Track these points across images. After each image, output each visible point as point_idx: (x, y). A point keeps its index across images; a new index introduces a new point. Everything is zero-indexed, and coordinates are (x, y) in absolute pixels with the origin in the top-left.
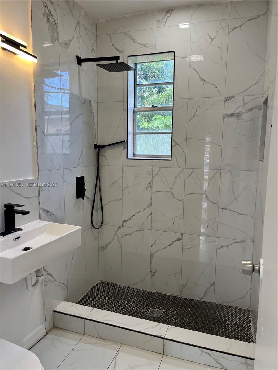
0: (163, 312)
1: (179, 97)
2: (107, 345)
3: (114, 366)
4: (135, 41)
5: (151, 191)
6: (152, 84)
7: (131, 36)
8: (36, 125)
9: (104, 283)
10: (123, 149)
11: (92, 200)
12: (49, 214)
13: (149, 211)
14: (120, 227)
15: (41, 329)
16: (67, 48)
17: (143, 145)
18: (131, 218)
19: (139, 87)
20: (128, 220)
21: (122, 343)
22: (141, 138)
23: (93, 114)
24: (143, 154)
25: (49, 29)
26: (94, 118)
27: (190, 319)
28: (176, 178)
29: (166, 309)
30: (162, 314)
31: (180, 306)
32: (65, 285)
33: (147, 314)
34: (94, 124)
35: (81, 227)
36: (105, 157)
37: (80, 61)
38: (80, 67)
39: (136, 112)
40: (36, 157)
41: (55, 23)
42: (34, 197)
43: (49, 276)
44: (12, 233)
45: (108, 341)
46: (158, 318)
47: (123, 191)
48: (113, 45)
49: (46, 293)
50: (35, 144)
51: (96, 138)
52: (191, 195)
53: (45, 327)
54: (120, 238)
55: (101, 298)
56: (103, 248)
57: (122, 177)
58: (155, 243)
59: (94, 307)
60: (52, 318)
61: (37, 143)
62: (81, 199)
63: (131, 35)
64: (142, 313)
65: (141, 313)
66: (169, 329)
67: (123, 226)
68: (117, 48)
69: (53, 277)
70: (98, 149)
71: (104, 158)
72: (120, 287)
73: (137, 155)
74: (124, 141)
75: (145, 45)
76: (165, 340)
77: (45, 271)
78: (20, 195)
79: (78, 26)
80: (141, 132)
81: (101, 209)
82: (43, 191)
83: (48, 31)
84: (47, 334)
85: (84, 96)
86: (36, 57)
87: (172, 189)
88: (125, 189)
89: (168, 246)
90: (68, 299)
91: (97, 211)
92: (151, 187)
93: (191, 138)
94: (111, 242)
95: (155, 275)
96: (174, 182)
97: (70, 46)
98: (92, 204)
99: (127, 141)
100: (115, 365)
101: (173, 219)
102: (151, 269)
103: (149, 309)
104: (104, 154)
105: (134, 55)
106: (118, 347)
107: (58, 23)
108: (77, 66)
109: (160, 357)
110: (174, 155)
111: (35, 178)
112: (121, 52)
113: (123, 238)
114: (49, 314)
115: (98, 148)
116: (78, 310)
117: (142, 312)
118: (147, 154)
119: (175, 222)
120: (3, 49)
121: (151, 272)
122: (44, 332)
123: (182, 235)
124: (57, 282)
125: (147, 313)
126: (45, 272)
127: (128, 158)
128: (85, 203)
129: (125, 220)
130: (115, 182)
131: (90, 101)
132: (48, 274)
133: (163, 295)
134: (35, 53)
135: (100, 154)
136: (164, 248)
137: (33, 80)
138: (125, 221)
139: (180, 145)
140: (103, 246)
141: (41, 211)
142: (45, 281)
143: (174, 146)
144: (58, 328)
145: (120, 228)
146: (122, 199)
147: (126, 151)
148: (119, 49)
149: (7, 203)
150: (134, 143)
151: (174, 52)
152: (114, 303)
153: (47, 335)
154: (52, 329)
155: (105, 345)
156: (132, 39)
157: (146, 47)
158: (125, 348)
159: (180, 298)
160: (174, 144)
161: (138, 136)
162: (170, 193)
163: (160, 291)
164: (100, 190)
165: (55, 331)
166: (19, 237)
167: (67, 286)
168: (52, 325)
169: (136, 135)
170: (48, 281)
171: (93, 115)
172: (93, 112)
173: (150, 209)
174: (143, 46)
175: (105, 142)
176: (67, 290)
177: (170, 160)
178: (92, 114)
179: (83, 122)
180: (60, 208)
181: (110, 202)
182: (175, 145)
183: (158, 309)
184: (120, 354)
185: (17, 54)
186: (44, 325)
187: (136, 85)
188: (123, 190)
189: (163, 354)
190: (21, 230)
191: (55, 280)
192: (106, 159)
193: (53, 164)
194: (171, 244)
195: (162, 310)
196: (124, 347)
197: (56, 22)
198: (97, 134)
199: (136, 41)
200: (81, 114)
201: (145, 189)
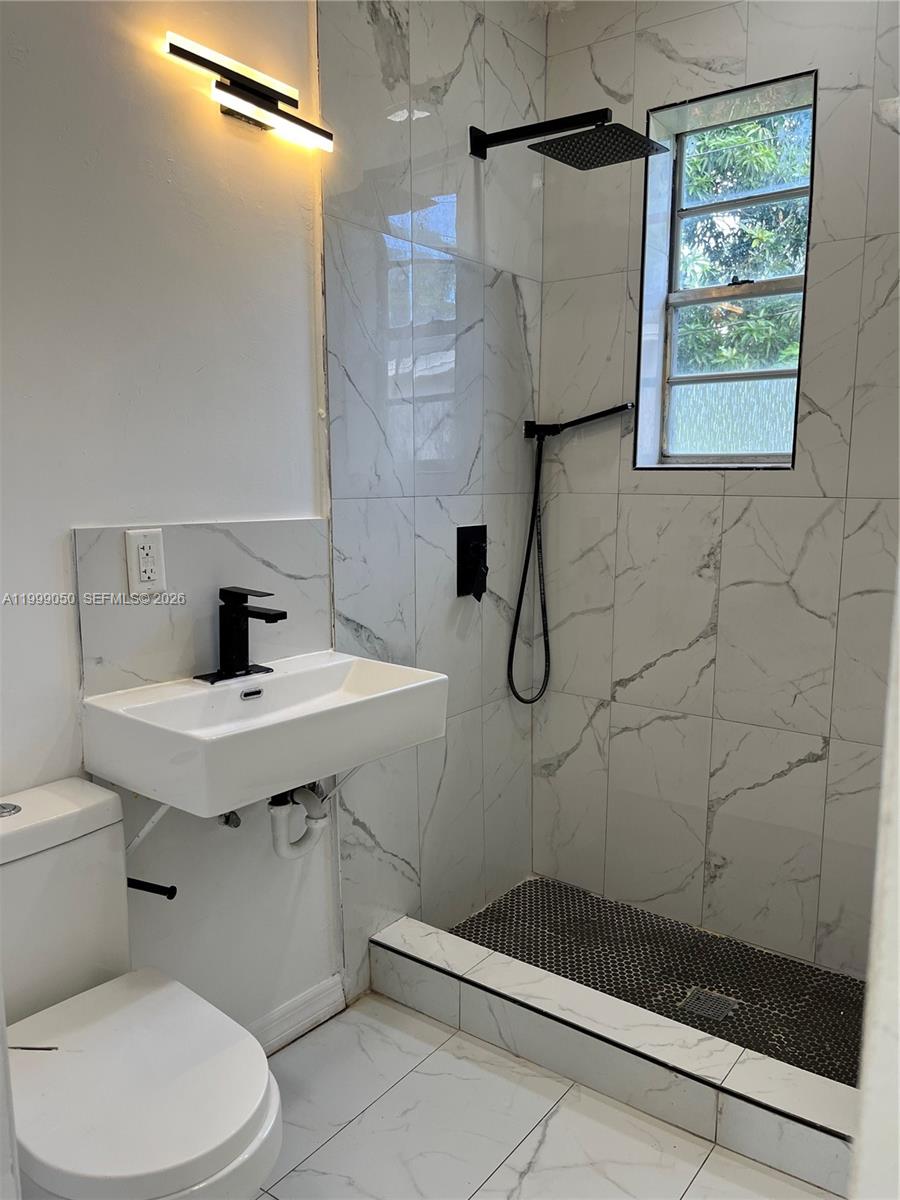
0: (737, 1007)
1: (830, 235)
2: (526, 1075)
3: (536, 1145)
4: (673, 55)
5: (717, 578)
6: (735, 201)
7: (660, 41)
8: (326, 351)
9: (547, 885)
10: (623, 436)
11: (515, 606)
12: (364, 634)
13: (706, 651)
14: (605, 703)
15: (329, 990)
16: (439, 102)
17: (695, 421)
18: (642, 671)
19: (687, 220)
20: (632, 679)
21: (576, 1080)
22: (688, 397)
23: (525, 320)
24: (694, 453)
25: (376, 45)
26: (530, 335)
27: (840, 1045)
28: (809, 532)
29: (752, 998)
30: (733, 1010)
31: (807, 997)
32: (413, 869)
33: (679, 1004)
34: (529, 355)
35: (446, 676)
36: (562, 464)
37: (481, 143)
38: (481, 164)
39: (676, 307)
40: (325, 451)
41: (398, 23)
42: (315, 576)
43: (357, 829)
44: (241, 675)
45: (531, 1065)
46: (717, 1023)
47: (617, 580)
48: (598, 80)
49: (347, 879)
50: (322, 411)
51: (533, 402)
52: (866, 596)
53: (343, 985)
54: (604, 740)
55: (530, 927)
56: (549, 769)
57: (616, 530)
58: (723, 766)
59: (496, 950)
60: (367, 961)
61: (328, 409)
62: (471, 597)
63: (660, 38)
64: (660, 997)
65: (656, 996)
66: (744, 1061)
67: (613, 698)
68: (612, 88)
69: (372, 836)
70: (538, 439)
71: (556, 467)
72: (600, 904)
73: (676, 457)
74: (624, 407)
75: (708, 63)
76: (722, 1096)
77: (346, 810)
78: (269, 565)
79: (479, 28)
80: (689, 375)
81: (543, 637)
82: (344, 560)
83: (374, 49)
84: (347, 1007)
85: (494, 260)
86: (329, 136)
87: (792, 574)
88: (625, 572)
89: (773, 779)
90: (420, 913)
91: (529, 643)
92: (717, 568)
93: (873, 386)
94: (574, 750)
95: (720, 877)
96: (803, 550)
97: (447, 94)
98: (513, 620)
99: (636, 406)
100: (541, 1143)
101: (792, 682)
102: (708, 853)
103: (690, 987)
104: (556, 455)
105: (667, 104)
106: (561, 1087)
107: (407, 23)
108: (471, 160)
109: (703, 1148)
110: (804, 450)
111: (319, 518)
112: (624, 99)
113: (614, 739)
114: (356, 951)
115: (538, 433)
116: (443, 949)
117: (662, 994)
118: (707, 452)
119: (801, 693)
120: (228, 112)
121: (707, 863)
122: (336, 999)
123: (826, 741)
124: (384, 852)
125: (679, 1001)
126: (346, 814)
127: (638, 466)
128: (488, 614)
129: (621, 680)
130: (591, 549)
131: (514, 277)
132: (356, 822)
133: (747, 950)
134: (328, 123)
135: (546, 456)
136: (758, 785)
137: (318, 210)
138: (622, 683)
139: (829, 413)
140: (548, 763)
141: (338, 624)
142: (345, 841)
143: (804, 417)
144: (382, 995)
145: (602, 704)
146: (613, 606)
147: (632, 442)
148: (620, 92)
149: (227, 584)
150: (666, 414)
151: (814, 73)
152: (571, 950)
153: (348, 1010)
154: (366, 995)
155: (518, 1073)
156: (663, 52)
157: (710, 69)
158: (583, 1096)
159: (813, 971)
160: (804, 408)
161: (678, 390)
162: (785, 587)
163: (740, 937)
164: (541, 575)
165: (371, 1004)
166: (258, 692)
167: (418, 870)
168: (363, 985)
169: (674, 387)
170: (354, 845)
171: (525, 326)
172: (525, 316)
173: (709, 643)
174: (700, 66)
175: (562, 413)
176: (419, 885)
177: (788, 469)
178: (522, 319)
179: (490, 347)
180: (399, 620)
181: (573, 615)
182: (810, 413)
183: (722, 992)
184: (564, 1110)
185: (272, 128)
186: (337, 977)
187: (676, 213)
188: (616, 577)
189: (715, 1142)
190: (268, 670)
191: (377, 843)
192: (564, 471)
193: (379, 476)
194: (782, 774)
195: (737, 998)
196: (580, 1091)
197: (403, 19)
198: (536, 388)
199: (677, 53)
200: (482, 320)
201: (693, 573)
